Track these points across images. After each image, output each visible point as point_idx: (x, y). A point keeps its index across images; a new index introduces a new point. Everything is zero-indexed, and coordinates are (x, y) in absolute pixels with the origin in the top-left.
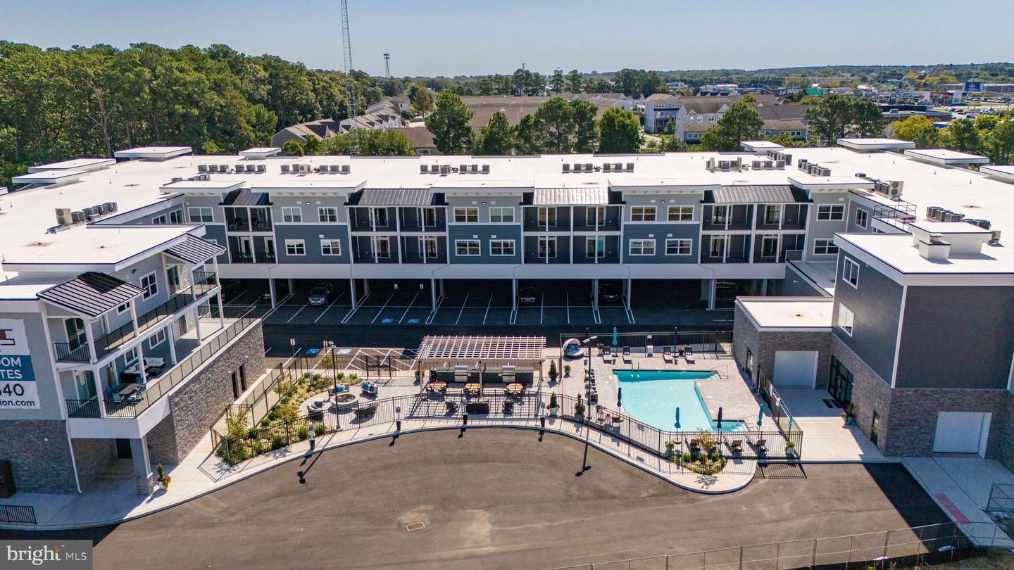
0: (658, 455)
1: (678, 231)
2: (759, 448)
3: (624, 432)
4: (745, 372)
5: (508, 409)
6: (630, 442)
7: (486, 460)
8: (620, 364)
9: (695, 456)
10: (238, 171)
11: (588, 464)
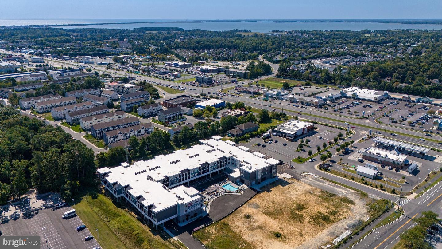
0: (236, 193)
2: (242, 190)
3: (231, 192)
4: (233, 181)
5: (219, 194)
6: (233, 193)
7: (224, 199)
8: (222, 185)
9: (238, 192)
10: (142, 172)
11: (232, 196)
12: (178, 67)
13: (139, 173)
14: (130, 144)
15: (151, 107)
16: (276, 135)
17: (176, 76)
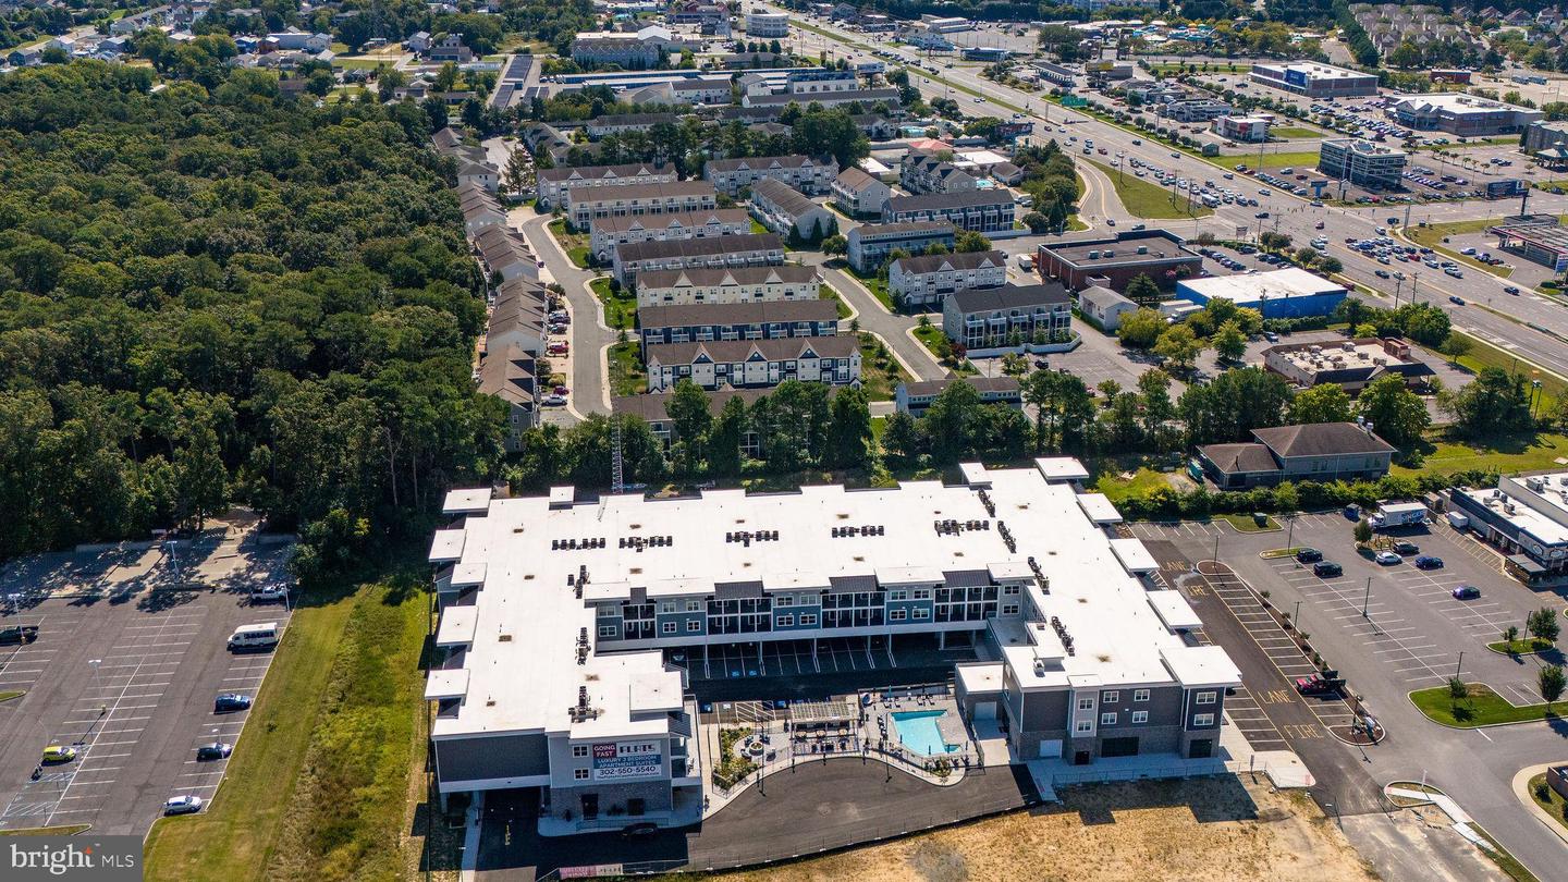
0: (921, 768)
1: (920, 605)
2: (966, 762)
3: (904, 757)
4: (961, 708)
5: (843, 747)
6: (908, 762)
7: (841, 777)
8: (894, 709)
9: (938, 768)
10: (585, 545)
11: (890, 775)
12: (1300, 92)
13: (573, 545)
14: (669, 415)
15: (946, 265)
16: (1466, 528)
17: (1244, 135)
